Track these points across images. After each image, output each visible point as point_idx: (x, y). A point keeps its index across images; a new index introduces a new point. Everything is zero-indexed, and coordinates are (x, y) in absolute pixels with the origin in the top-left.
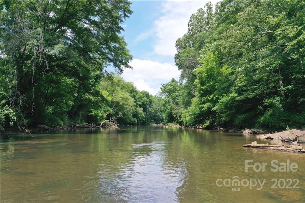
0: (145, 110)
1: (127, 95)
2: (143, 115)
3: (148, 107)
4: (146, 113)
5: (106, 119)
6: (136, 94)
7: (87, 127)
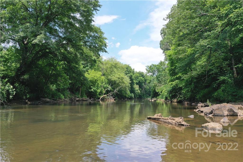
0: (141, 87)
1: (122, 75)
2: (139, 91)
3: (143, 84)
4: (142, 89)
5: (105, 94)
6: (133, 74)
7: (85, 101)
